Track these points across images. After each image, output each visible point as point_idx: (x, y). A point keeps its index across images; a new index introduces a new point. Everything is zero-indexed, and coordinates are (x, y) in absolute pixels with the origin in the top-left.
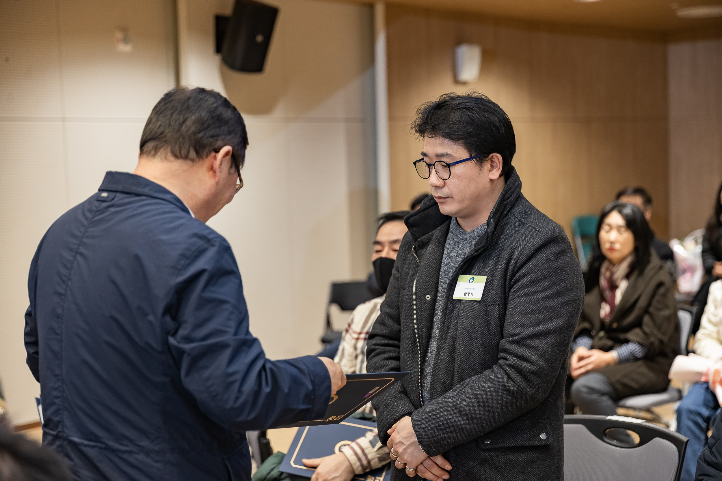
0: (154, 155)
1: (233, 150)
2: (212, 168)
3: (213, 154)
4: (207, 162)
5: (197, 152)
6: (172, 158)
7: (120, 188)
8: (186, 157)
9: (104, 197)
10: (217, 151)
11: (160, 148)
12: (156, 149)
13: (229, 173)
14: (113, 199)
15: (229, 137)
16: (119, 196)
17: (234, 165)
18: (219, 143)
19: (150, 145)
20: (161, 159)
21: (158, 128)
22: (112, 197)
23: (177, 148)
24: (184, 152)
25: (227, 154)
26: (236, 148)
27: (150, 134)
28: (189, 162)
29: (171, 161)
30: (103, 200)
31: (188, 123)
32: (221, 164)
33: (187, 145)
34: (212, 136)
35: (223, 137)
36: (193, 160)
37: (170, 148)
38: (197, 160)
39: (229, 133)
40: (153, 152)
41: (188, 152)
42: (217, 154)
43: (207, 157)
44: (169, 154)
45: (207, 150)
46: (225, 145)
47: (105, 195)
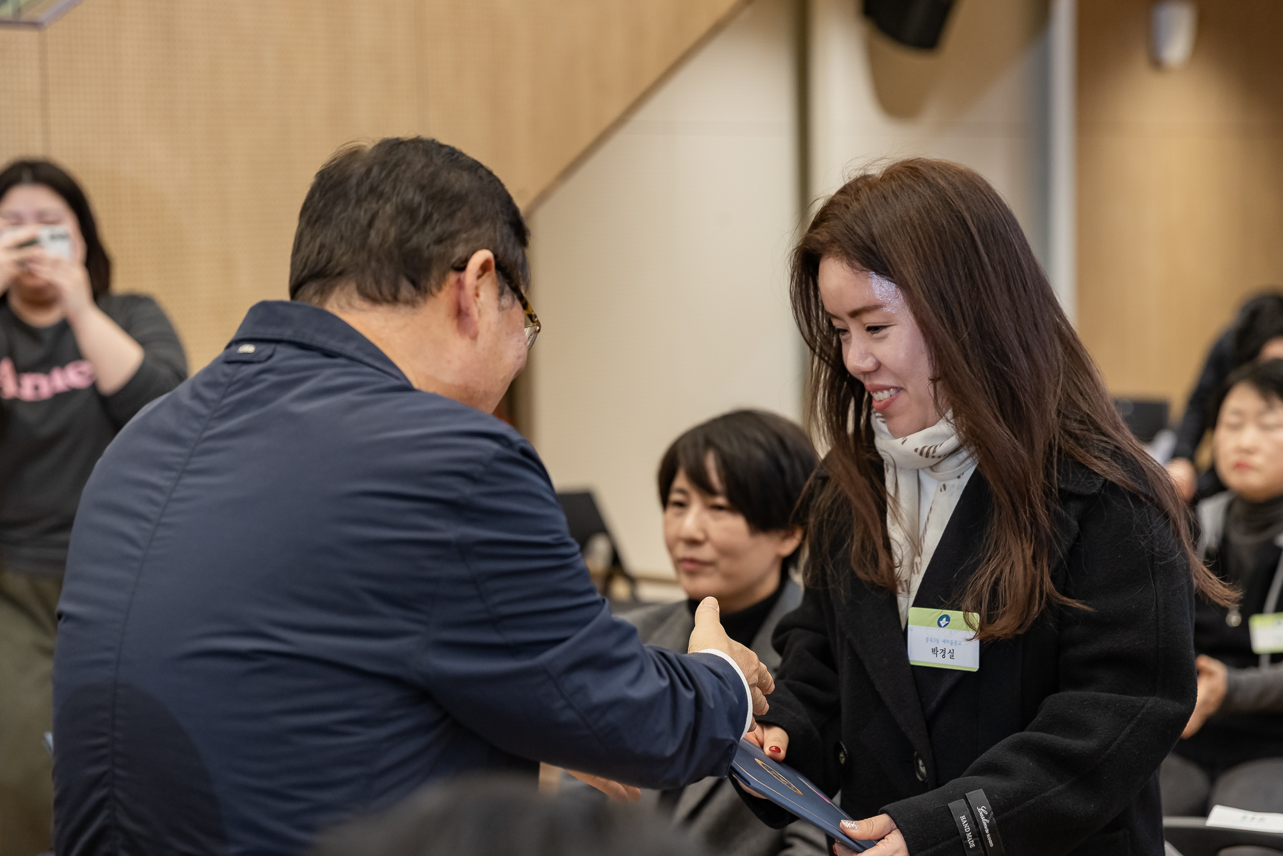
1: (496, 256)
3: (452, 277)
4: (443, 300)
5: (415, 284)
6: (364, 304)
7: (287, 333)
8: (395, 298)
9: (245, 354)
10: (461, 267)
11: (332, 288)
12: (324, 293)
14: (270, 357)
16: (283, 352)
17: (507, 289)
20: (341, 307)
22: (267, 353)
23: (369, 280)
24: (387, 287)
25: (484, 268)
26: (501, 249)
28: (404, 309)
30: (244, 361)
33: (389, 273)
34: (440, 241)
36: (412, 303)
37: (353, 284)
38: (419, 299)
41: (397, 287)
42: (462, 275)
44: (356, 296)
45: (435, 273)
46: (474, 252)
47: (249, 349)
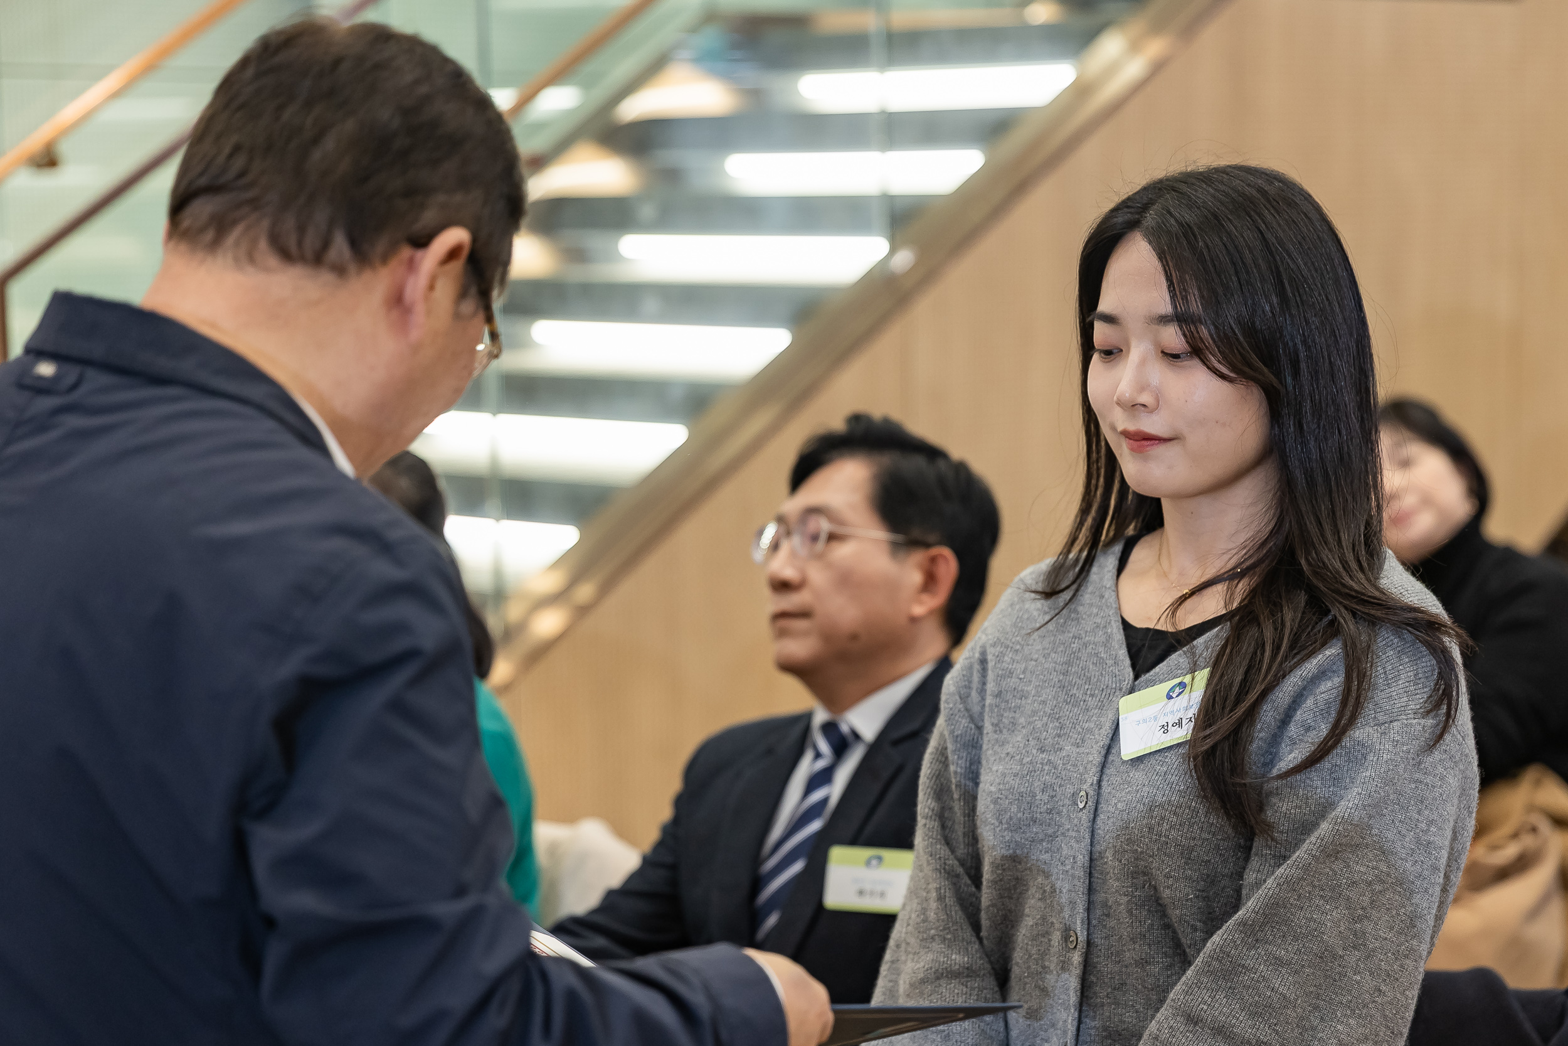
0: (214, 245)
1: (475, 240)
2: (397, 301)
3: (406, 252)
4: (385, 278)
5: (355, 244)
6: (273, 261)
7: (97, 349)
8: (318, 259)
9: (41, 378)
10: (422, 242)
11: (235, 223)
12: (221, 226)
13: (457, 316)
14: (74, 387)
15: (458, 198)
16: (96, 379)
17: (473, 290)
18: (429, 217)
19: (201, 209)
20: (236, 260)
21: (231, 156)
22: (71, 379)
23: (289, 223)
24: (311, 241)
25: (453, 254)
26: (483, 234)
27: (202, 174)
28: (327, 277)
29: (267, 270)
30: (43, 388)
31: (330, 143)
32: (431, 287)
33: (321, 216)
34: (406, 193)
35: (441, 198)
36: (340, 271)
37: (265, 224)
38: (352, 268)
39: (464, 183)
40: (209, 235)
41: (326, 244)
42: (419, 254)
43: (385, 259)
44: (263, 244)
45: (385, 238)
46: (446, 226)
47: (46, 369)
